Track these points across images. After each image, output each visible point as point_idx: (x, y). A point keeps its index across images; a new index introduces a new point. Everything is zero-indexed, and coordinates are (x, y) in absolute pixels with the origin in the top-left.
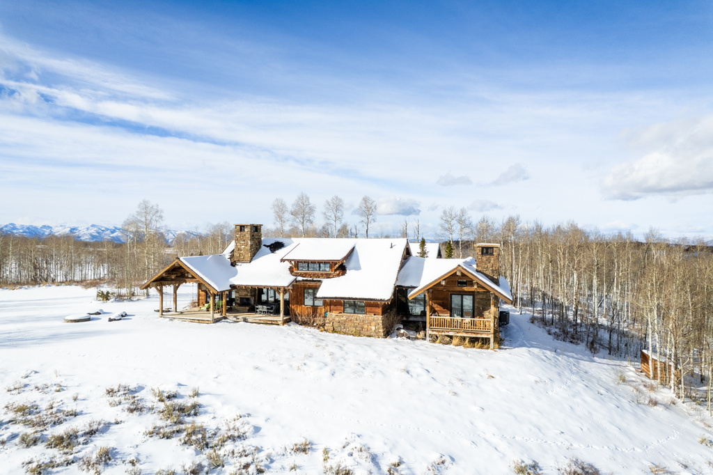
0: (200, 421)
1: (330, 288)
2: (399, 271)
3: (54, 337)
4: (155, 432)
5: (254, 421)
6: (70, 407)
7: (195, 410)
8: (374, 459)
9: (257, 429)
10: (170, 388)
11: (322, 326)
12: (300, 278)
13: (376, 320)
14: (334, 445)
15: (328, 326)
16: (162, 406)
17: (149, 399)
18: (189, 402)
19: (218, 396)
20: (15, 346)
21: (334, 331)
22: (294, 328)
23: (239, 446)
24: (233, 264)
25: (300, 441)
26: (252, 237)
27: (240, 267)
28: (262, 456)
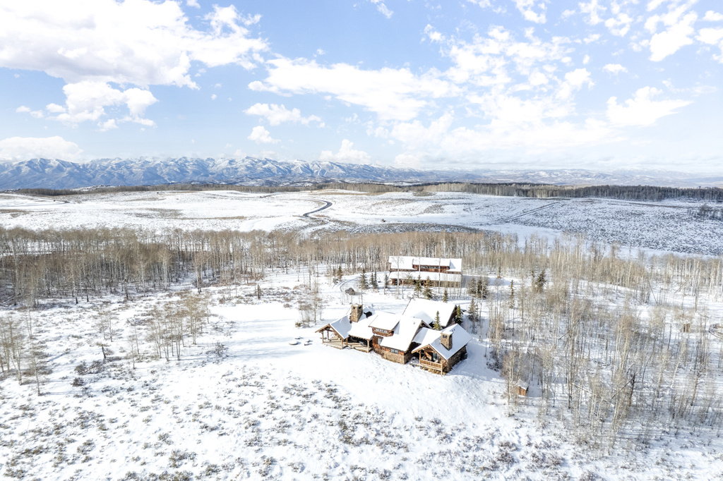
0: (337, 394)
1: (386, 342)
2: (415, 336)
3: (287, 353)
4: (325, 396)
5: (350, 396)
6: (304, 386)
7: (335, 391)
8: (378, 410)
9: (351, 398)
10: (329, 383)
11: (382, 355)
12: (376, 335)
13: (402, 358)
14: (369, 406)
15: (385, 356)
16: (326, 388)
17: (324, 387)
18: (333, 388)
19: (341, 386)
20: (277, 357)
21: (387, 359)
22: (373, 354)
23: (346, 402)
24: (351, 322)
25: (361, 403)
26: (359, 311)
27: (353, 324)
28: (351, 406)
